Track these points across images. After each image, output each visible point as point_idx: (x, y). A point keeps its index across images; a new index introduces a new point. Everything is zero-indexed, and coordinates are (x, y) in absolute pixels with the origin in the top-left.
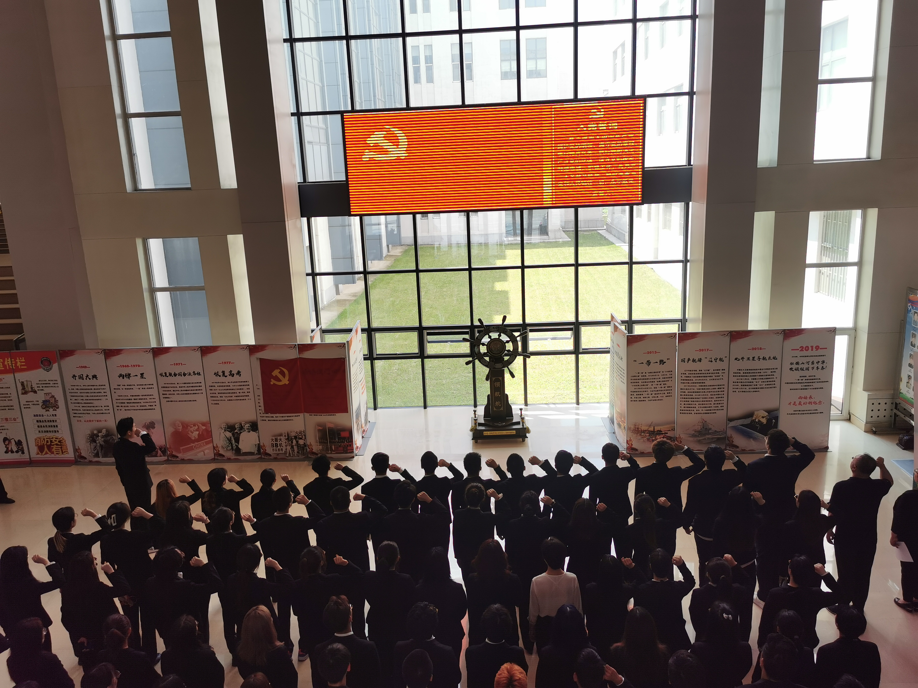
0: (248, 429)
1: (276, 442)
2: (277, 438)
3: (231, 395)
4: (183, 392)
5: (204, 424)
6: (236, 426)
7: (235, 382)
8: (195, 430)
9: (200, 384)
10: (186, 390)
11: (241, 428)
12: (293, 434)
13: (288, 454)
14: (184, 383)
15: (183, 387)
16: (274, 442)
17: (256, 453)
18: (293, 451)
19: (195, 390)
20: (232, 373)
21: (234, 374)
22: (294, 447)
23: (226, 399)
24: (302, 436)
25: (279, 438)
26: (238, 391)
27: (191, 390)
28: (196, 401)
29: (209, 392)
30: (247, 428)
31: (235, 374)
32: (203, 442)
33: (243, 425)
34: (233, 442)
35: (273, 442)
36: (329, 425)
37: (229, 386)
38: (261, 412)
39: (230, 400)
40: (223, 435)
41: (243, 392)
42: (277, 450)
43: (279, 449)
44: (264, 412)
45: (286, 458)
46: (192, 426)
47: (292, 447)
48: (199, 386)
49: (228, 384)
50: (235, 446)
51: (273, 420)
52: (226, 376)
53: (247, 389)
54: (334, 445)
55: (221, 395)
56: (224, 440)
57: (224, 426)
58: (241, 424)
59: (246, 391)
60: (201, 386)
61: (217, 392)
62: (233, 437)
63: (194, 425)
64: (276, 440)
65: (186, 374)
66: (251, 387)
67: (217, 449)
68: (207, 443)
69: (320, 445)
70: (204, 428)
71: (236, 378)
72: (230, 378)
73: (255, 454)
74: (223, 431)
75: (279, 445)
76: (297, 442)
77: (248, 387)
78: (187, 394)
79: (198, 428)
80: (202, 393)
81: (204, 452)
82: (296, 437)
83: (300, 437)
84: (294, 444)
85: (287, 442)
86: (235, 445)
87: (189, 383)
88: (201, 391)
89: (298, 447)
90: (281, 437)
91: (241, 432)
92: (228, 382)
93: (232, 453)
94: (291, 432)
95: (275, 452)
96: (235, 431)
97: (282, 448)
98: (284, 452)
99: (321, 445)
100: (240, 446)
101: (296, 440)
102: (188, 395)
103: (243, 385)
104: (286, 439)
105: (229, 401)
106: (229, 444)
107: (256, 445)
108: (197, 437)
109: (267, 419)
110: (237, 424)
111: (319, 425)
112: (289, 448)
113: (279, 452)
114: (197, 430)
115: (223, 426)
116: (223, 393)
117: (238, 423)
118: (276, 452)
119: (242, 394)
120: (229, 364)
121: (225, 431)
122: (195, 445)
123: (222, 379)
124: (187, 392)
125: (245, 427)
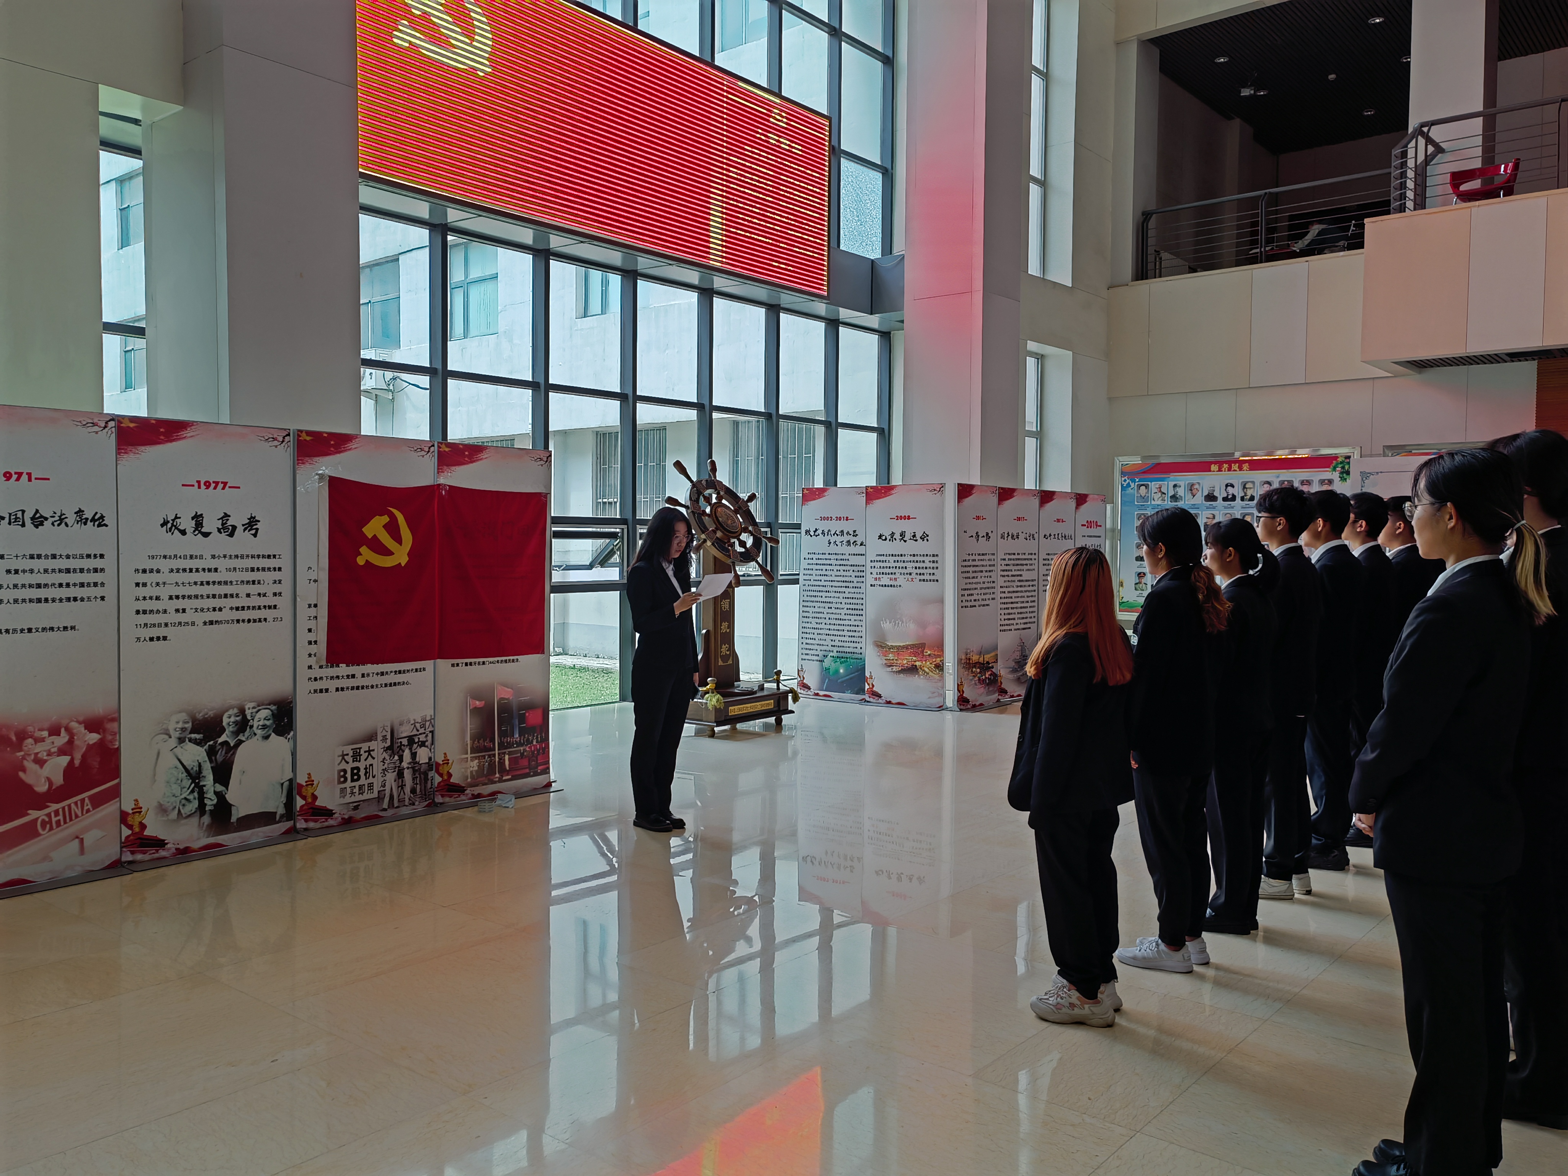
0: (264, 727)
1: (356, 764)
2: (360, 748)
3: (217, 603)
4: (21, 594)
5: (93, 725)
6: (225, 721)
7: (237, 557)
8: (53, 750)
9: (98, 563)
10: (39, 586)
11: (243, 725)
12: (405, 731)
13: (387, 800)
14: (32, 557)
15: (24, 571)
16: (348, 763)
17: (282, 816)
18: (402, 787)
19: (75, 585)
20: (229, 523)
21: (234, 528)
22: (406, 772)
23: (200, 618)
24: (427, 736)
25: (365, 746)
26: (243, 590)
27: (61, 585)
28: (73, 628)
29: (129, 592)
30: (261, 723)
31: (240, 529)
32: (83, 800)
33: (248, 713)
34: (208, 780)
35: (344, 766)
36: (502, 693)
37: (216, 570)
38: (312, 661)
39: (211, 623)
40: (168, 761)
41: (259, 594)
42: (356, 790)
43: (361, 787)
44: (324, 663)
45: (381, 814)
46: (45, 734)
47: (400, 775)
48: (96, 570)
49: (213, 564)
50: (214, 797)
51: (353, 688)
52: (206, 535)
53: (275, 582)
54: (510, 753)
55: (180, 604)
56: (173, 780)
57: (180, 725)
58: (242, 711)
59: (270, 589)
60: (102, 570)
61: (164, 593)
62: (211, 761)
63: (55, 731)
64: (356, 756)
65: (46, 519)
66: (286, 576)
67: (135, 820)
68: (98, 801)
69: (473, 759)
70: (94, 738)
71: (243, 541)
72: (219, 542)
73: (278, 818)
74: (173, 742)
75: (362, 773)
76: (414, 755)
77: (277, 575)
78: (39, 601)
79: (71, 742)
80: (103, 598)
81: (82, 841)
82: (411, 740)
83: (422, 738)
84: (405, 764)
85: (387, 758)
86: (215, 793)
87: (54, 557)
88: (98, 592)
89: (414, 771)
90: (373, 745)
91: (240, 742)
92: (213, 557)
93: (200, 826)
94: (401, 724)
95: (348, 799)
96: (220, 740)
97: (371, 780)
98: (375, 795)
99: (476, 758)
100: (230, 797)
101: (411, 749)
102: (43, 604)
103: (263, 569)
104: (386, 749)
105: (208, 627)
106: (193, 791)
107: (282, 784)
108: (59, 780)
109: (332, 685)
110: (230, 712)
111: (475, 694)
112: (391, 776)
113: (361, 798)
114: (62, 752)
115: (177, 722)
116: (190, 597)
117: (232, 707)
118: (353, 799)
119: (255, 601)
120: (223, 488)
121: (181, 740)
122: (49, 815)
123: (193, 543)
124: (42, 593)
125: (256, 719)
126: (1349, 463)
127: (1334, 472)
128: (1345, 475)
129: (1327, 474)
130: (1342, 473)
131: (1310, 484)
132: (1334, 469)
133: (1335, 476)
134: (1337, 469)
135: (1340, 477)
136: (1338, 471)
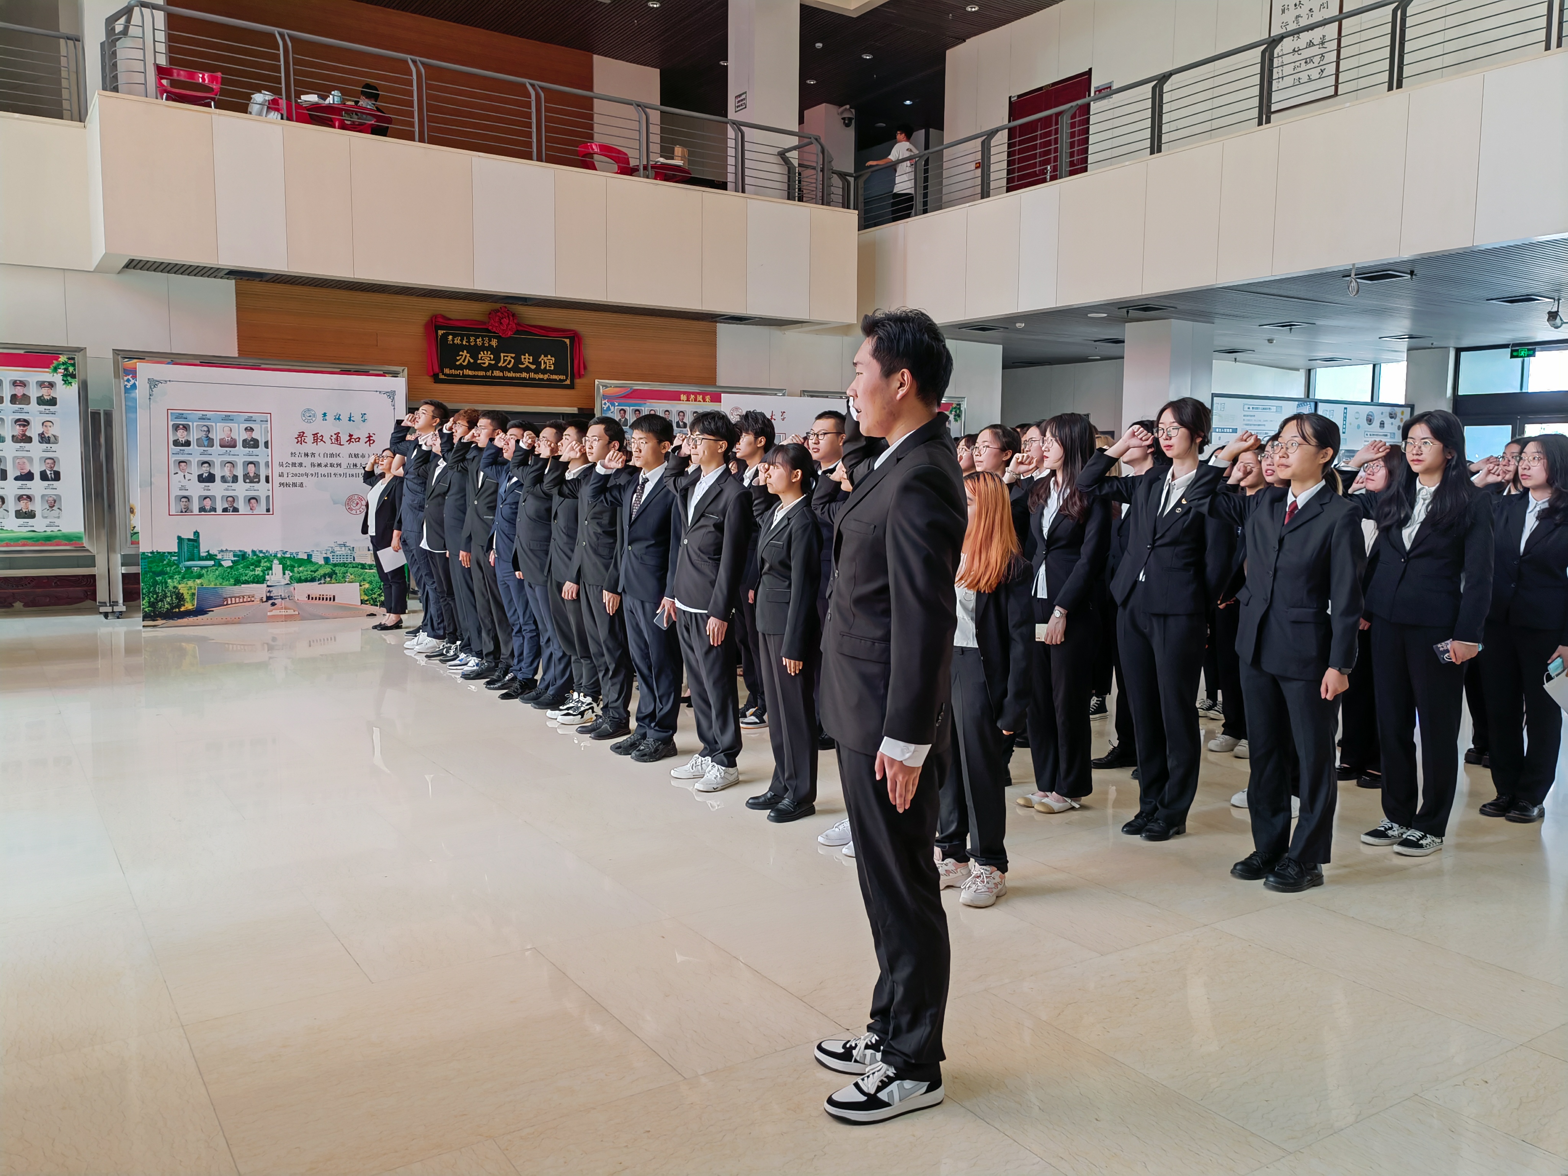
126: (74, 365)
127: (55, 374)
128: (69, 378)
129: (46, 375)
130: (64, 375)
131: (25, 386)
132: (56, 370)
133: (58, 378)
134: (59, 370)
135: (63, 380)
136: (61, 373)
